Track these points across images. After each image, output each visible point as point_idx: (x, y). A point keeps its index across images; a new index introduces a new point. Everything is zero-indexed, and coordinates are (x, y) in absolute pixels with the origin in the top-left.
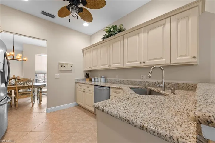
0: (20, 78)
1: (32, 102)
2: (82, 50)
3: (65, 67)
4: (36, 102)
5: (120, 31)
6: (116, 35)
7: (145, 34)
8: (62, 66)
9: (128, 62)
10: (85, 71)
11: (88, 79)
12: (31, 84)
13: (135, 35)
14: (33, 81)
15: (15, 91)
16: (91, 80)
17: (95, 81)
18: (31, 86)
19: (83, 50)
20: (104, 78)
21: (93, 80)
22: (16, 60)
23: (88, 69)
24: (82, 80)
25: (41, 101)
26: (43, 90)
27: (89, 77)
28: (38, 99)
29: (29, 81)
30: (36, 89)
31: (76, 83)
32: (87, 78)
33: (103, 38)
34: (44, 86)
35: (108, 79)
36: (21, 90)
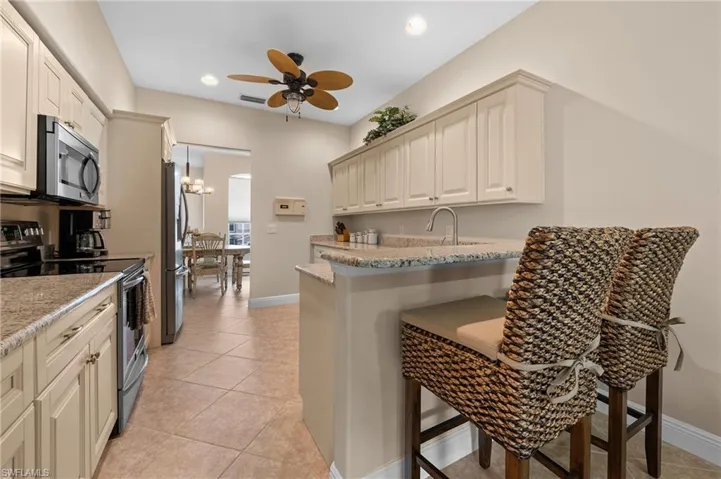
0: (201, 232)
1: (222, 287)
2: (329, 165)
3: (287, 207)
4: (231, 287)
5: (401, 122)
6: (388, 134)
7: (439, 136)
8: (281, 207)
9: (413, 196)
10: (336, 217)
11: (341, 237)
12: (220, 247)
13: (421, 136)
14: (224, 240)
15: (190, 261)
16: (347, 240)
17: (356, 242)
18: (221, 250)
19: (331, 166)
20: (376, 235)
21: (352, 239)
22: (193, 193)
23: (340, 211)
24: (329, 238)
25: (239, 286)
26: (245, 262)
27: (344, 231)
28: (233, 283)
29: (216, 238)
30: (230, 258)
31: (313, 245)
32: (338, 233)
33: (366, 140)
34: (247, 251)
35: (385, 236)
36: (202, 260)
